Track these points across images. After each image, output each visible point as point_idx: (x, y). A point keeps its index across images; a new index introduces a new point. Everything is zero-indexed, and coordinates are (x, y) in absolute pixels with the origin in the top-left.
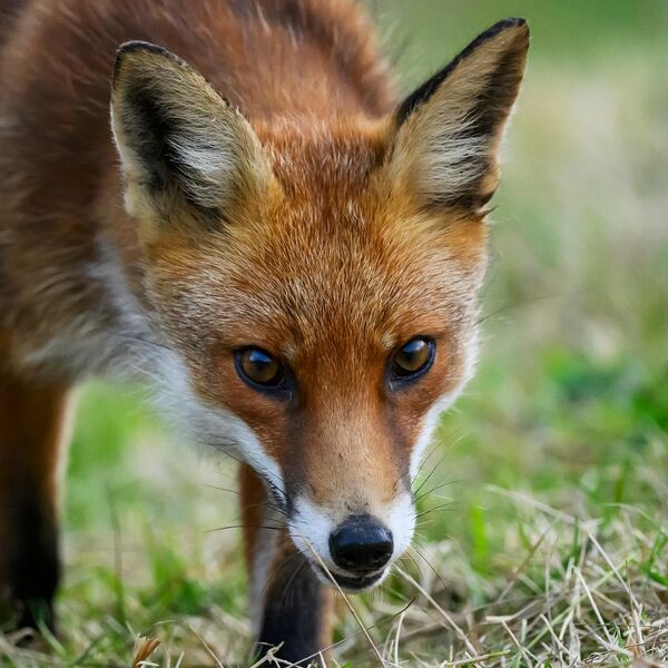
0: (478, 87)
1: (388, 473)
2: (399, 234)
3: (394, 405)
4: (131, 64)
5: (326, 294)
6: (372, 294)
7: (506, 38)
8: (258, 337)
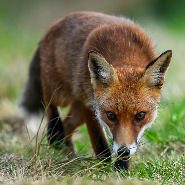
0: (162, 63)
1: (131, 138)
2: (141, 91)
3: (135, 125)
4: (91, 55)
5: (124, 102)
6: (133, 103)
7: (168, 54)
8: (111, 109)
